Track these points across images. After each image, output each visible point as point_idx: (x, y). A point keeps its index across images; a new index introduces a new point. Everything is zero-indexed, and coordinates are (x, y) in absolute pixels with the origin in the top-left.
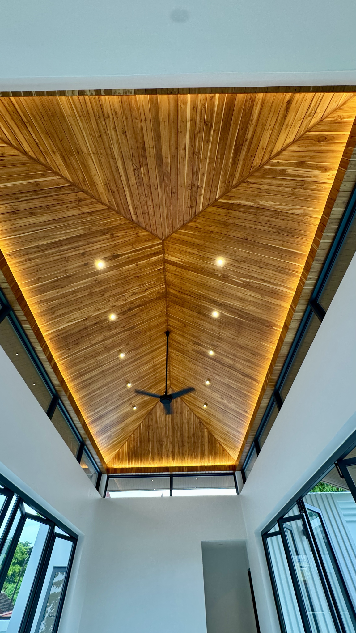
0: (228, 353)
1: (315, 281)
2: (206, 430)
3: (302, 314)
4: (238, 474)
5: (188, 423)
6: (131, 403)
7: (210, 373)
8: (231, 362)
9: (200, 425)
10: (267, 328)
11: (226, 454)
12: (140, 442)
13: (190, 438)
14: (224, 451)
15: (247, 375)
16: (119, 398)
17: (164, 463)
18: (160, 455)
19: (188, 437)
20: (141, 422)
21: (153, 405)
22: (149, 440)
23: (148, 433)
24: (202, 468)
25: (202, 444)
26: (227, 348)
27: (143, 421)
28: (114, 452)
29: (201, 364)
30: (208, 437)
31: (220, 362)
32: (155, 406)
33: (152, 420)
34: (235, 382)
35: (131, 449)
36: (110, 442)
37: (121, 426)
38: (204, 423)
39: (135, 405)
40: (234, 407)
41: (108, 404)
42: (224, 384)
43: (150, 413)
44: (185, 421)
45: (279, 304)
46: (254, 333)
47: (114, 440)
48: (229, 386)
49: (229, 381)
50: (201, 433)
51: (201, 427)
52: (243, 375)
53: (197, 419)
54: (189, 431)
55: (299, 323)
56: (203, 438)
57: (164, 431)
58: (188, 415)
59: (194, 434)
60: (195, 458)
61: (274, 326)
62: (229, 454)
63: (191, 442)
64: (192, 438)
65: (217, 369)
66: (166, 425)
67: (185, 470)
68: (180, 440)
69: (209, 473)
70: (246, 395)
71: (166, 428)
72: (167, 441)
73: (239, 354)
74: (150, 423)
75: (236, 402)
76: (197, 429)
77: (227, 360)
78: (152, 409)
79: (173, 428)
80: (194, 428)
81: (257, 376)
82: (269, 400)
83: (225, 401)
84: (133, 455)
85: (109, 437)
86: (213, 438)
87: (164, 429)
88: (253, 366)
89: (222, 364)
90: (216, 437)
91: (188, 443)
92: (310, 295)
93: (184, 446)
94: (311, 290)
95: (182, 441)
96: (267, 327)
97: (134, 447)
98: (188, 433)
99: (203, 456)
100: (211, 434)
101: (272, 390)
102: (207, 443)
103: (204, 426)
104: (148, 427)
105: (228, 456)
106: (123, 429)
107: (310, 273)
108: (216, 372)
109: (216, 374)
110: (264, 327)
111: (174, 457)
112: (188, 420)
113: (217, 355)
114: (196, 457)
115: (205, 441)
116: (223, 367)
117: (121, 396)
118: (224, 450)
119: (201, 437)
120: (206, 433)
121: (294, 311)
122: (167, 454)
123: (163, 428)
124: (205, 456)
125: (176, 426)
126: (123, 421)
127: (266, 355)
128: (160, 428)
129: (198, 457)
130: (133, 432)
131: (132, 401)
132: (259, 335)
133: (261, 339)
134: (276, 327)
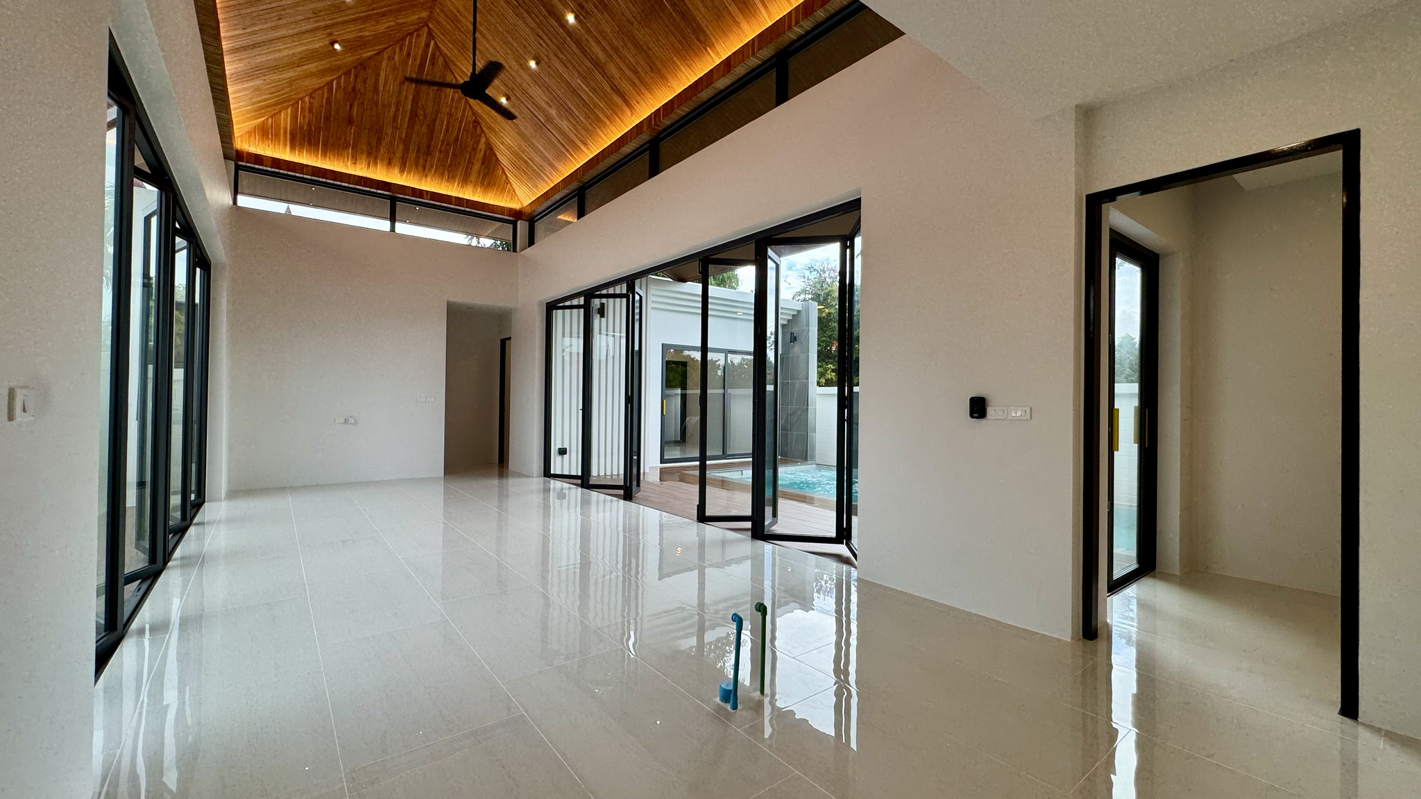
0: (605, 38)
1: (803, 33)
2: (483, 140)
3: (760, 62)
4: (522, 226)
5: (450, 115)
6: (331, 34)
7: (547, 50)
8: (602, 56)
9: (475, 128)
10: (698, 43)
11: (509, 190)
12: (327, 118)
13: (447, 144)
14: (507, 184)
15: (620, 92)
16: (312, 15)
17: (379, 173)
18: (373, 156)
19: (443, 142)
20: (335, 76)
21: (376, 50)
22: (350, 121)
23: (351, 106)
24: (459, 201)
25: (468, 162)
26: (608, 30)
27: (340, 77)
28: (255, 121)
29: (533, 25)
30: (485, 152)
31: (578, 42)
32: (378, 53)
33: (365, 81)
34: (590, 91)
35: (301, 127)
36: (254, 100)
37: (291, 74)
38: (483, 124)
39: (339, 39)
40: (565, 127)
41: (281, 22)
42: (568, 85)
43: (362, 65)
44: (445, 110)
45: (738, 20)
46: (672, 36)
47: (264, 97)
48: (574, 91)
49: (579, 84)
50: (472, 143)
51: (476, 132)
52: (612, 88)
53: (470, 113)
54: (447, 131)
55: (748, 71)
56: (473, 153)
57: (392, 114)
58: (453, 99)
59: (456, 139)
60: (448, 181)
61: (710, 48)
62: (514, 191)
63: (447, 152)
64: (450, 146)
65: (565, 52)
66: (398, 103)
67: (425, 196)
68: (425, 141)
69: (470, 212)
70: (599, 120)
71: (397, 110)
72: (393, 136)
73: (625, 53)
74: (359, 86)
75: (574, 122)
76: (465, 133)
77: (597, 49)
78: (370, 58)
79: (413, 116)
80: (459, 128)
81: (637, 102)
82: (638, 146)
83: (553, 112)
84: (302, 137)
85: (257, 89)
86: (494, 158)
87: (393, 109)
88: (637, 82)
89: (583, 52)
90: (499, 156)
91: (441, 151)
92: (786, 45)
93: (431, 154)
94: (791, 40)
95: (429, 146)
96: (699, 40)
97: (309, 124)
98: (445, 135)
99: (465, 181)
100: (492, 149)
101: (651, 136)
102: (480, 163)
103: (483, 131)
104: (352, 94)
105: (513, 194)
106: (291, 81)
107: (805, 20)
108: (561, 56)
109: (558, 57)
110: (694, 37)
111: (405, 167)
112: (451, 110)
113: (580, 28)
114: (451, 178)
115: (476, 158)
116: (582, 55)
117: (315, 13)
118: (507, 182)
119: (469, 149)
120: (482, 146)
121: (753, 53)
122: (390, 159)
123: (390, 106)
124: (469, 183)
125: (420, 113)
126: (298, 66)
127: (672, 81)
128: (383, 106)
129: (454, 182)
130: (311, 93)
131: (334, 30)
132: (677, 45)
133: (677, 52)
134: (714, 53)
